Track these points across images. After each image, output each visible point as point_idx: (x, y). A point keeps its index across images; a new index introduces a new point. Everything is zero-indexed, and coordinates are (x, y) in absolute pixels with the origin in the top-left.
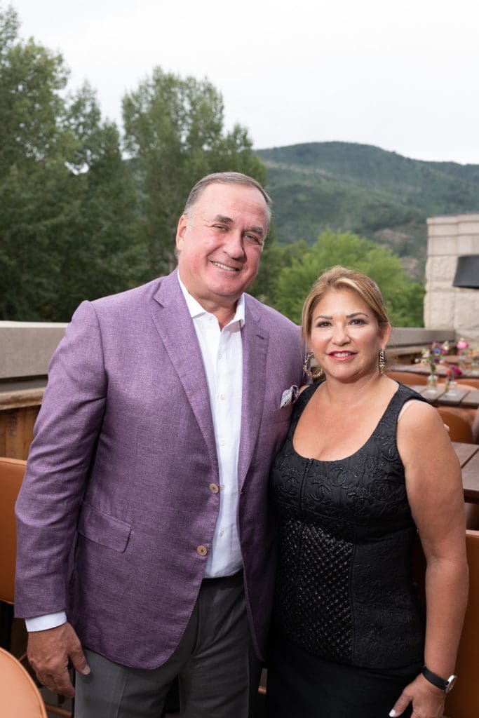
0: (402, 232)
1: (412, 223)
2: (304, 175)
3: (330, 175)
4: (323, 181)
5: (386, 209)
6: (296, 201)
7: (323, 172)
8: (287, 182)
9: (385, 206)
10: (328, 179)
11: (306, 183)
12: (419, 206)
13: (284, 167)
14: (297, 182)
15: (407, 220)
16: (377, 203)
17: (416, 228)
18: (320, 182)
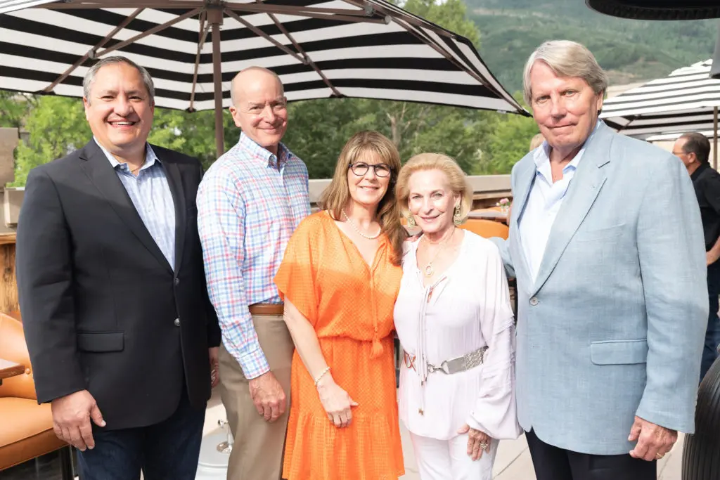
0: (628, 72)
1: (641, 61)
2: (519, 20)
3: (547, 17)
4: (540, 23)
5: (611, 49)
6: (511, 48)
7: (540, 15)
8: (502, 29)
9: (610, 45)
10: (545, 22)
11: (522, 28)
12: (647, 42)
13: (498, 13)
14: (512, 28)
15: (634, 58)
16: (600, 43)
17: (644, 66)
18: (536, 26)
